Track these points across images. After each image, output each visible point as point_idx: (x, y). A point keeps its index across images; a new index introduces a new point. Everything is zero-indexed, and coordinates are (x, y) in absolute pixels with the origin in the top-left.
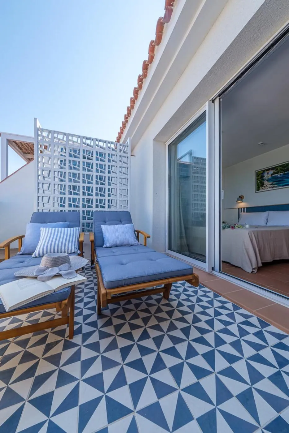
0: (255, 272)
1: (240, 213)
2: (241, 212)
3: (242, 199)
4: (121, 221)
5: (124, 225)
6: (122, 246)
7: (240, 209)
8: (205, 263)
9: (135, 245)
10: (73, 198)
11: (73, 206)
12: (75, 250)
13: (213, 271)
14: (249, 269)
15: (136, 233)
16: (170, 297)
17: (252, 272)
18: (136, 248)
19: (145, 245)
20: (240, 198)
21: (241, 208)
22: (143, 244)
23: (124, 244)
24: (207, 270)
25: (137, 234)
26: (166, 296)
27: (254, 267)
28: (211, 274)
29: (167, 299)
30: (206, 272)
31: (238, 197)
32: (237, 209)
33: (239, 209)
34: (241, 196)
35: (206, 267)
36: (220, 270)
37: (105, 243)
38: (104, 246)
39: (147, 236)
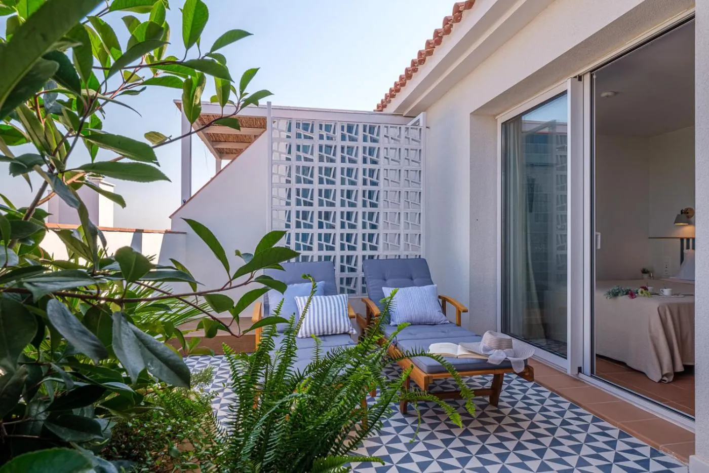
0: (665, 381)
1: (685, 251)
2: (688, 248)
3: (688, 217)
4: (412, 279)
5: (421, 287)
6: (419, 324)
7: (685, 241)
8: (566, 358)
9: (442, 324)
10: (326, 234)
11: (325, 247)
12: (349, 328)
13: (580, 374)
14: (655, 375)
15: (440, 300)
16: (500, 404)
17: (661, 381)
18: (445, 328)
19: (459, 325)
20: (684, 215)
21: (688, 239)
22: (455, 321)
23: (424, 321)
24: (569, 372)
25: (443, 302)
26: (495, 401)
27: (665, 372)
28: (578, 379)
29: (496, 405)
30: (568, 376)
31: (680, 213)
32: (679, 241)
33: (682, 239)
34: (687, 209)
35: (566, 365)
36: (592, 372)
37: (392, 318)
38: (392, 323)
39: (462, 309)
